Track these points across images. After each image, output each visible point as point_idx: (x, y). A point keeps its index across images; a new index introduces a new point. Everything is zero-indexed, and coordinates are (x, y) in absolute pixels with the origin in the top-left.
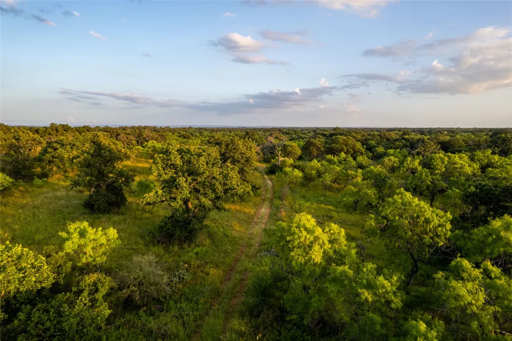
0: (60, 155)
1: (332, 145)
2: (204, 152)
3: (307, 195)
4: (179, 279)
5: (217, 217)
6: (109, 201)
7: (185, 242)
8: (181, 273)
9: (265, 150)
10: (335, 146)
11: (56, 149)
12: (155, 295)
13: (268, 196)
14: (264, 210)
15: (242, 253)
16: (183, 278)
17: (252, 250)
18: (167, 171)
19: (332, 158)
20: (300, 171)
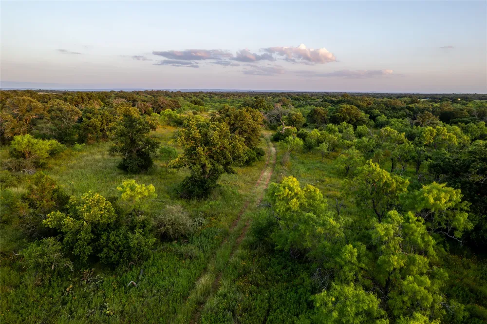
0: (93, 124)
1: (336, 114)
2: (218, 127)
3: (305, 161)
4: (199, 223)
5: (227, 179)
6: (140, 164)
7: (202, 197)
8: (200, 219)
9: (272, 118)
10: (338, 115)
11: (89, 119)
12: (183, 232)
13: (271, 161)
14: (267, 174)
15: (246, 206)
16: (202, 223)
17: (255, 205)
18: (188, 143)
19: (333, 127)
20: (301, 139)
